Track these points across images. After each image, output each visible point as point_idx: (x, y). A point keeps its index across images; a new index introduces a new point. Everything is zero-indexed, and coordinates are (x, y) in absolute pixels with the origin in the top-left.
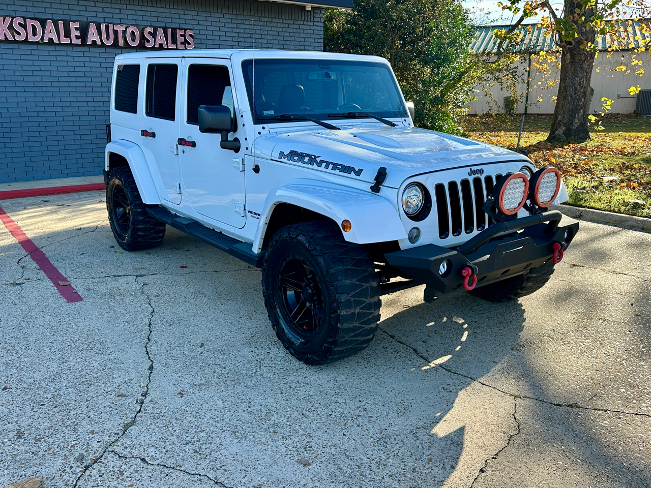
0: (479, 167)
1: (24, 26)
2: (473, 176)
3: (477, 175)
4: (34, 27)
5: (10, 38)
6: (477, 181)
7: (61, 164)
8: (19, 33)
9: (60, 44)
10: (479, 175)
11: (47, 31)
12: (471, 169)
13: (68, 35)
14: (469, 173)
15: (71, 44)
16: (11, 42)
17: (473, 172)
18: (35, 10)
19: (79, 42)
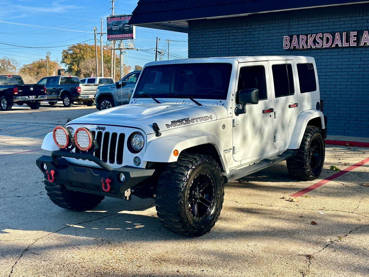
0: (103, 126)
1: (322, 39)
2: (98, 130)
3: (101, 130)
4: (328, 38)
5: (314, 47)
6: (100, 134)
7: (334, 126)
8: (318, 43)
9: (342, 47)
10: (102, 131)
11: (336, 40)
12: (98, 126)
13: (348, 40)
14: (97, 128)
15: (350, 47)
16: (314, 49)
17: (99, 128)
18: (334, 27)
19: (355, 45)
